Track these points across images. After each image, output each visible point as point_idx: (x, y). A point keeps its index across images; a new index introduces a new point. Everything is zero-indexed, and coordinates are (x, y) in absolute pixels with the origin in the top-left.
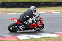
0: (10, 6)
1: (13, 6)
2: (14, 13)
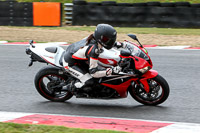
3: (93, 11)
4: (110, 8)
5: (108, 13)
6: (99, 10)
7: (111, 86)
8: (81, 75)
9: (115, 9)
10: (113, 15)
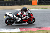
0: (45, 3)
1: (48, 3)
2: (49, 9)
3: (42, 2)
4: (46, 1)
5: (45, 2)
6: (43, 2)
7: (24, 20)
8: (19, 18)
9: (47, 1)
10: (46, 2)
